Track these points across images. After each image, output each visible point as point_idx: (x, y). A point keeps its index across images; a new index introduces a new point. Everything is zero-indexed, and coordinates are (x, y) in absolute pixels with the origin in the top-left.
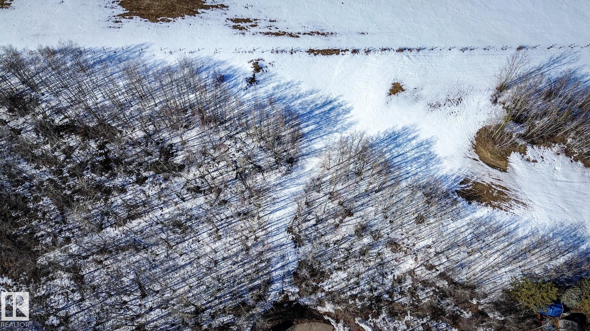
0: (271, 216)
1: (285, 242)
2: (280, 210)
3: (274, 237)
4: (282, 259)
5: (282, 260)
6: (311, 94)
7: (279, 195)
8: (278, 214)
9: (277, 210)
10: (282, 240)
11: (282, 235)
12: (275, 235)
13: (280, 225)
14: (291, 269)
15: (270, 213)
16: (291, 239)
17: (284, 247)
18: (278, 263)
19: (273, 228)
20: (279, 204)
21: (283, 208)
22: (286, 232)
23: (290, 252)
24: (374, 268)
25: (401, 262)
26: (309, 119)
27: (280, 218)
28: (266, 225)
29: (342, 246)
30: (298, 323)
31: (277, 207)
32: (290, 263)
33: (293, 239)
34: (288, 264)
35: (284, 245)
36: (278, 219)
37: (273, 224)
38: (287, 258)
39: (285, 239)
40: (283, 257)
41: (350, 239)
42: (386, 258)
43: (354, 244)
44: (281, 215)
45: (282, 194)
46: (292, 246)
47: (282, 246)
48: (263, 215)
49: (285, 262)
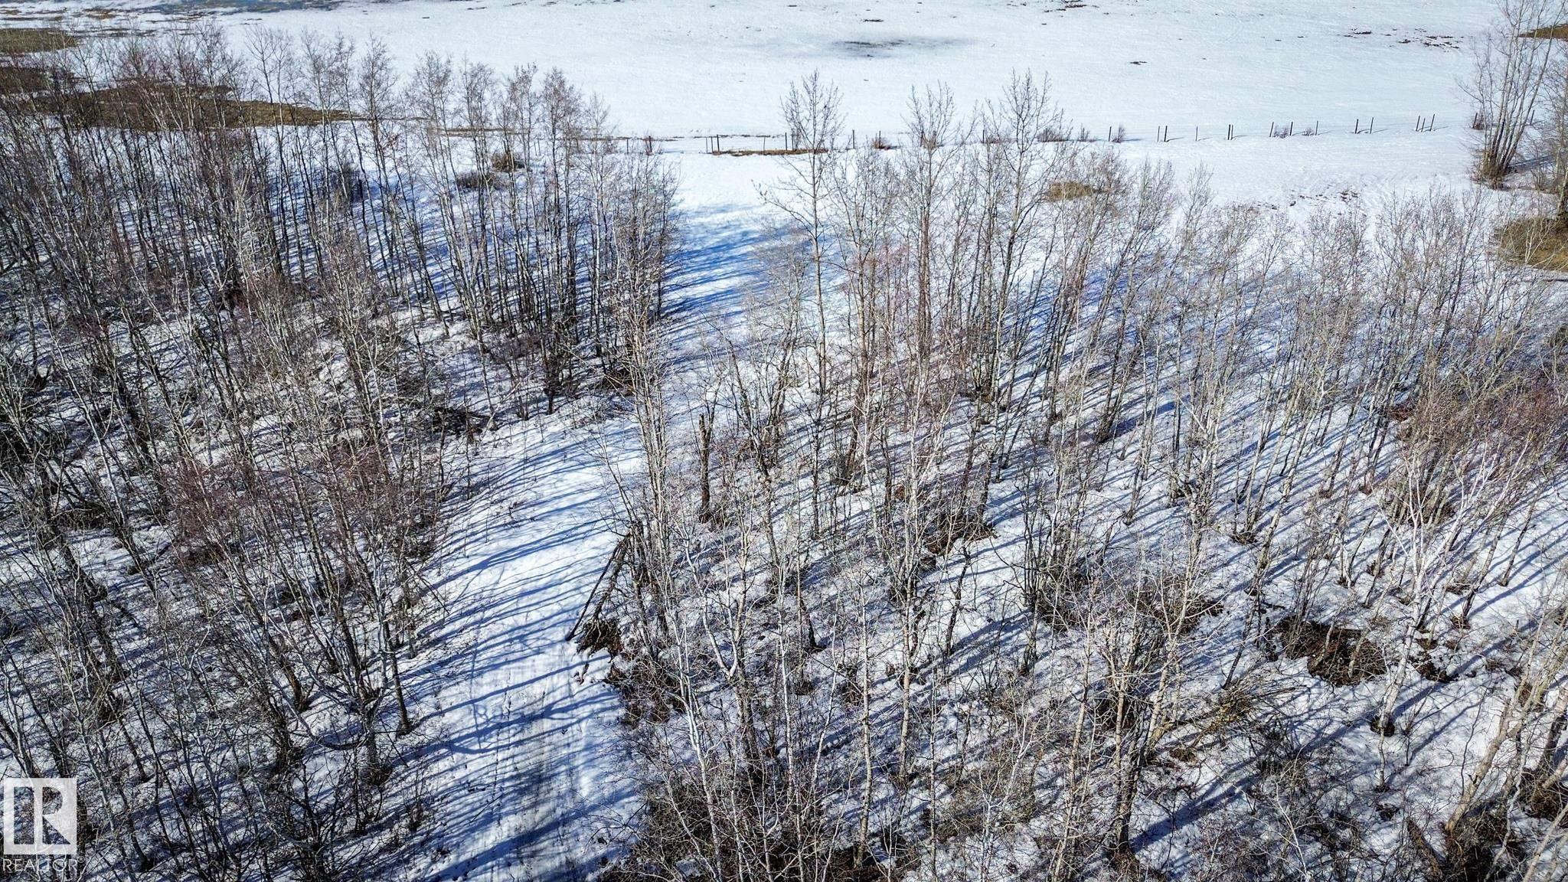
0: (488, 576)
1: (558, 695)
2: (547, 547)
3: (488, 677)
4: (522, 792)
5: (526, 801)
7: (547, 492)
8: (527, 567)
9: (524, 552)
10: (537, 689)
11: (540, 664)
12: (496, 667)
13: (535, 616)
14: (582, 853)
15: (483, 566)
16: (599, 676)
17: (546, 724)
18: (492, 819)
19: (496, 628)
20: (540, 525)
21: (566, 537)
22: (573, 646)
23: (589, 747)
27: (541, 583)
28: (441, 625)
29: (957, 688)
31: (526, 536)
32: (582, 812)
33: (614, 678)
34: (565, 820)
35: (548, 712)
36: (528, 587)
37: (488, 613)
38: (561, 784)
39: (560, 680)
40: (534, 781)
41: (998, 644)
44: (548, 569)
45: (563, 488)
46: (611, 716)
47: (532, 718)
48: (438, 580)
49: (543, 809)
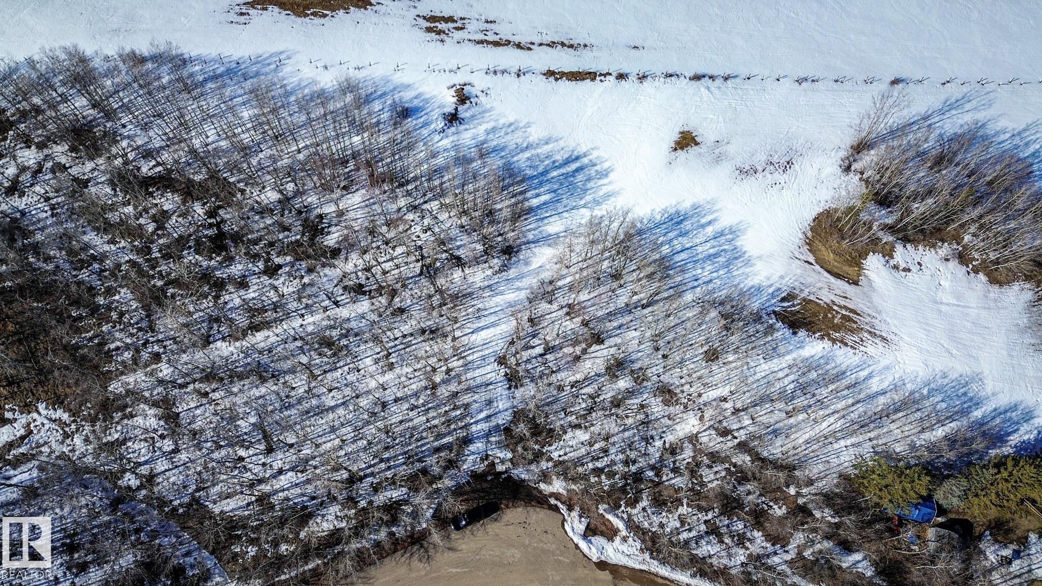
0: (474, 337)
1: (493, 379)
2: (488, 328)
3: (477, 371)
4: (487, 405)
5: (488, 407)
6: (547, 143)
7: (487, 305)
8: (484, 334)
9: (483, 329)
10: (489, 376)
11: (489, 368)
12: (479, 368)
13: (487, 352)
14: (500, 422)
15: (472, 333)
16: (503, 374)
17: (491, 387)
18: (481, 411)
19: (476, 355)
20: (487, 319)
21: (493, 325)
22: (496, 364)
23: (501, 395)
24: (633, 428)
25: (678, 420)
26: (541, 184)
27: (488, 341)
28: (464, 351)
29: (583, 391)
30: (507, 507)
31: (483, 322)
32: (500, 412)
33: (506, 375)
34: (496, 414)
35: (491, 384)
36: (485, 342)
37: (475, 350)
38: (495, 404)
39: (493, 374)
40: (489, 402)
41: (596, 381)
42: (653, 413)
43: (604, 388)
44: (489, 336)
45: (492, 304)
46: (505, 387)
47: (488, 385)
48: (461, 334)
49: (492, 410)
